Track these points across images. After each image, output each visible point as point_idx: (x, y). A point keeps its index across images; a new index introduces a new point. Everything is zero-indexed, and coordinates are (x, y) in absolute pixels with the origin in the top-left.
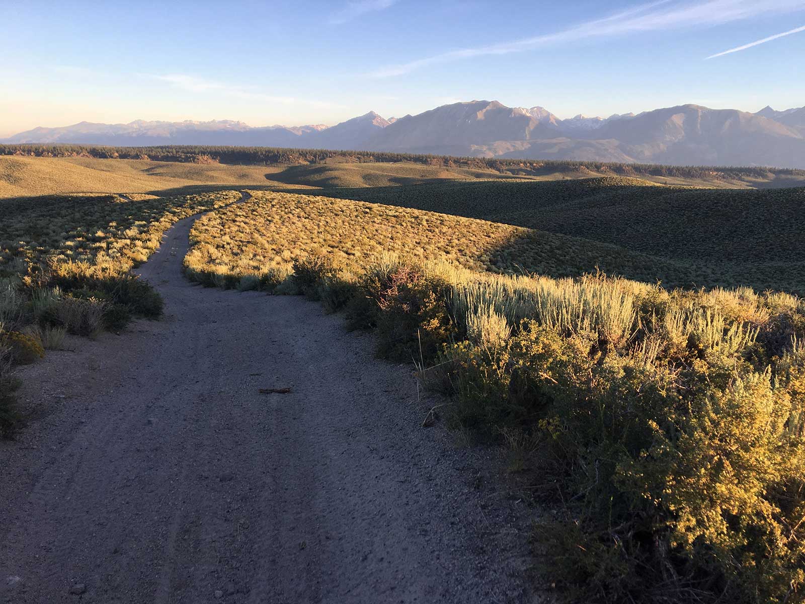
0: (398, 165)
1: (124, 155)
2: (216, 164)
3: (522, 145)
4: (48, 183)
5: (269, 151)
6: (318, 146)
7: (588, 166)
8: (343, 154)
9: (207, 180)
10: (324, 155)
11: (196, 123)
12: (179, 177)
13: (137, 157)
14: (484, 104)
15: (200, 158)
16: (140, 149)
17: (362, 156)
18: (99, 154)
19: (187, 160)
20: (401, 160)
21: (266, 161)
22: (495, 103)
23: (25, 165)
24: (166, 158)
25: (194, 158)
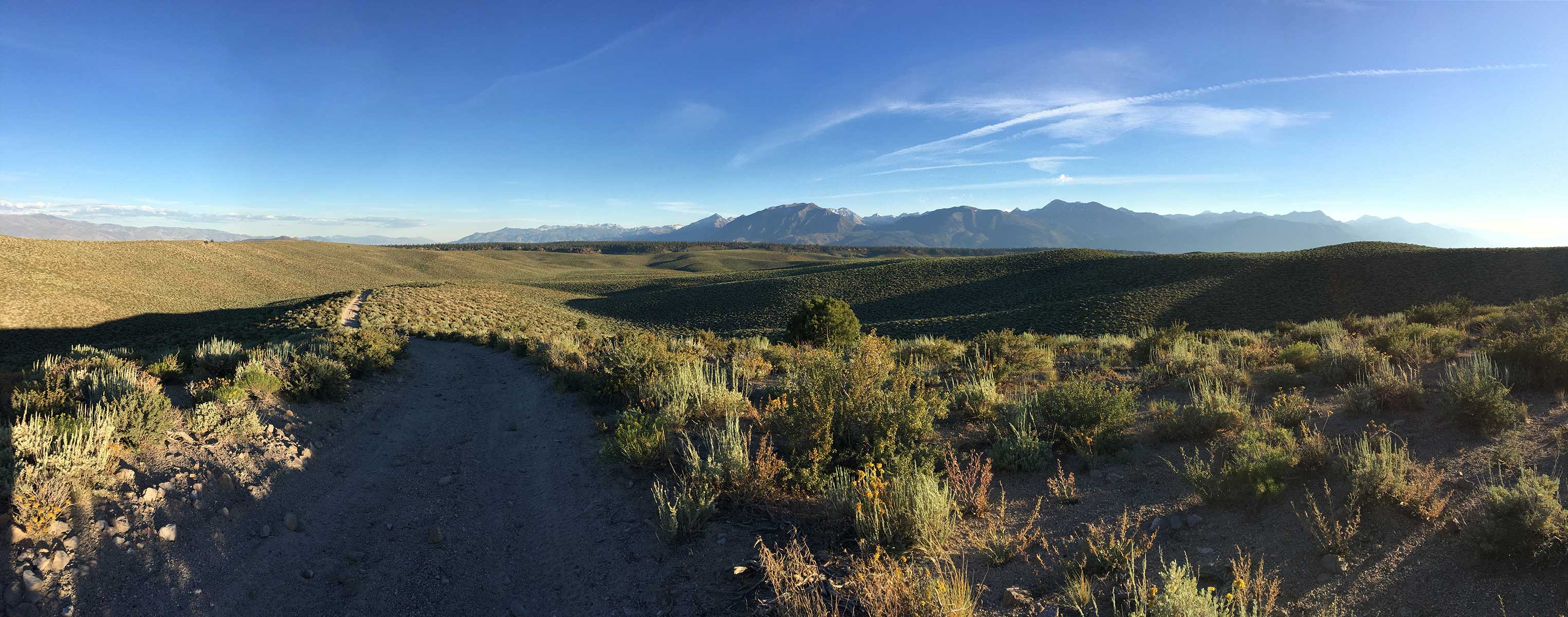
0: (747, 251)
1: (526, 248)
2: (599, 254)
3: (836, 236)
4: (449, 270)
5: (639, 244)
6: (680, 240)
7: (908, 249)
8: (700, 244)
9: (587, 267)
10: (684, 246)
11: (586, 226)
12: (565, 264)
13: (536, 249)
14: (803, 206)
15: (585, 249)
16: (539, 245)
17: (715, 246)
18: (507, 247)
19: (574, 251)
20: (747, 248)
21: (636, 252)
22: (812, 205)
23: (437, 256)
24: (558, 250)
25: (580, 250)
